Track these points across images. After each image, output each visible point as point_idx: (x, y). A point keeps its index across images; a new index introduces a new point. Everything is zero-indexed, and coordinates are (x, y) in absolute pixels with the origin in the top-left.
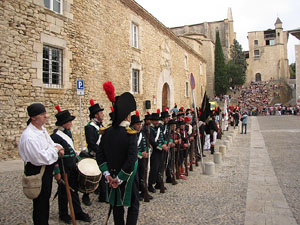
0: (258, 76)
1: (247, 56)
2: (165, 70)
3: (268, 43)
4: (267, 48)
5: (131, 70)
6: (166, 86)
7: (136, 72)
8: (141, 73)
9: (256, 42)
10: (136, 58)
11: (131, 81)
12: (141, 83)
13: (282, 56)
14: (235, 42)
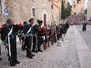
0: (75, 13)
1: (72, 7)
2: (44, 10)
3: (78, 3)
4: (78, 4)
5: (32, 9)
6: (45, 15)
7: (34, 10)
8: (36, 10)
9: (74, 2)
10: (34, 5)
11: (32, 13)
12: (36, 13)
13: (82, 7)
14: (68, 2)
